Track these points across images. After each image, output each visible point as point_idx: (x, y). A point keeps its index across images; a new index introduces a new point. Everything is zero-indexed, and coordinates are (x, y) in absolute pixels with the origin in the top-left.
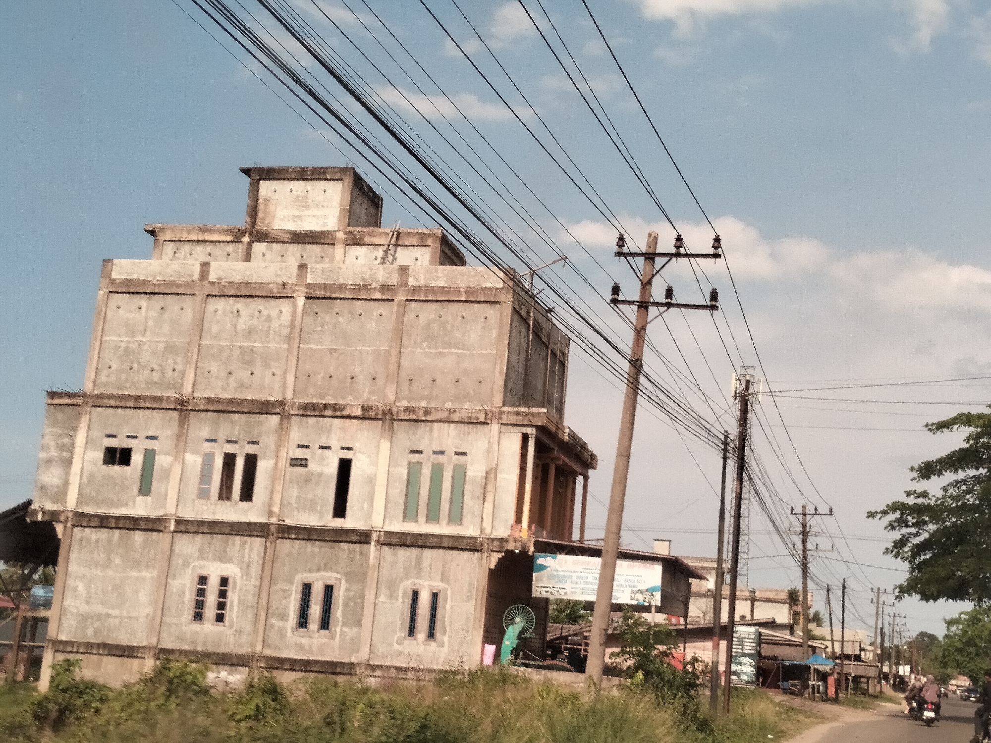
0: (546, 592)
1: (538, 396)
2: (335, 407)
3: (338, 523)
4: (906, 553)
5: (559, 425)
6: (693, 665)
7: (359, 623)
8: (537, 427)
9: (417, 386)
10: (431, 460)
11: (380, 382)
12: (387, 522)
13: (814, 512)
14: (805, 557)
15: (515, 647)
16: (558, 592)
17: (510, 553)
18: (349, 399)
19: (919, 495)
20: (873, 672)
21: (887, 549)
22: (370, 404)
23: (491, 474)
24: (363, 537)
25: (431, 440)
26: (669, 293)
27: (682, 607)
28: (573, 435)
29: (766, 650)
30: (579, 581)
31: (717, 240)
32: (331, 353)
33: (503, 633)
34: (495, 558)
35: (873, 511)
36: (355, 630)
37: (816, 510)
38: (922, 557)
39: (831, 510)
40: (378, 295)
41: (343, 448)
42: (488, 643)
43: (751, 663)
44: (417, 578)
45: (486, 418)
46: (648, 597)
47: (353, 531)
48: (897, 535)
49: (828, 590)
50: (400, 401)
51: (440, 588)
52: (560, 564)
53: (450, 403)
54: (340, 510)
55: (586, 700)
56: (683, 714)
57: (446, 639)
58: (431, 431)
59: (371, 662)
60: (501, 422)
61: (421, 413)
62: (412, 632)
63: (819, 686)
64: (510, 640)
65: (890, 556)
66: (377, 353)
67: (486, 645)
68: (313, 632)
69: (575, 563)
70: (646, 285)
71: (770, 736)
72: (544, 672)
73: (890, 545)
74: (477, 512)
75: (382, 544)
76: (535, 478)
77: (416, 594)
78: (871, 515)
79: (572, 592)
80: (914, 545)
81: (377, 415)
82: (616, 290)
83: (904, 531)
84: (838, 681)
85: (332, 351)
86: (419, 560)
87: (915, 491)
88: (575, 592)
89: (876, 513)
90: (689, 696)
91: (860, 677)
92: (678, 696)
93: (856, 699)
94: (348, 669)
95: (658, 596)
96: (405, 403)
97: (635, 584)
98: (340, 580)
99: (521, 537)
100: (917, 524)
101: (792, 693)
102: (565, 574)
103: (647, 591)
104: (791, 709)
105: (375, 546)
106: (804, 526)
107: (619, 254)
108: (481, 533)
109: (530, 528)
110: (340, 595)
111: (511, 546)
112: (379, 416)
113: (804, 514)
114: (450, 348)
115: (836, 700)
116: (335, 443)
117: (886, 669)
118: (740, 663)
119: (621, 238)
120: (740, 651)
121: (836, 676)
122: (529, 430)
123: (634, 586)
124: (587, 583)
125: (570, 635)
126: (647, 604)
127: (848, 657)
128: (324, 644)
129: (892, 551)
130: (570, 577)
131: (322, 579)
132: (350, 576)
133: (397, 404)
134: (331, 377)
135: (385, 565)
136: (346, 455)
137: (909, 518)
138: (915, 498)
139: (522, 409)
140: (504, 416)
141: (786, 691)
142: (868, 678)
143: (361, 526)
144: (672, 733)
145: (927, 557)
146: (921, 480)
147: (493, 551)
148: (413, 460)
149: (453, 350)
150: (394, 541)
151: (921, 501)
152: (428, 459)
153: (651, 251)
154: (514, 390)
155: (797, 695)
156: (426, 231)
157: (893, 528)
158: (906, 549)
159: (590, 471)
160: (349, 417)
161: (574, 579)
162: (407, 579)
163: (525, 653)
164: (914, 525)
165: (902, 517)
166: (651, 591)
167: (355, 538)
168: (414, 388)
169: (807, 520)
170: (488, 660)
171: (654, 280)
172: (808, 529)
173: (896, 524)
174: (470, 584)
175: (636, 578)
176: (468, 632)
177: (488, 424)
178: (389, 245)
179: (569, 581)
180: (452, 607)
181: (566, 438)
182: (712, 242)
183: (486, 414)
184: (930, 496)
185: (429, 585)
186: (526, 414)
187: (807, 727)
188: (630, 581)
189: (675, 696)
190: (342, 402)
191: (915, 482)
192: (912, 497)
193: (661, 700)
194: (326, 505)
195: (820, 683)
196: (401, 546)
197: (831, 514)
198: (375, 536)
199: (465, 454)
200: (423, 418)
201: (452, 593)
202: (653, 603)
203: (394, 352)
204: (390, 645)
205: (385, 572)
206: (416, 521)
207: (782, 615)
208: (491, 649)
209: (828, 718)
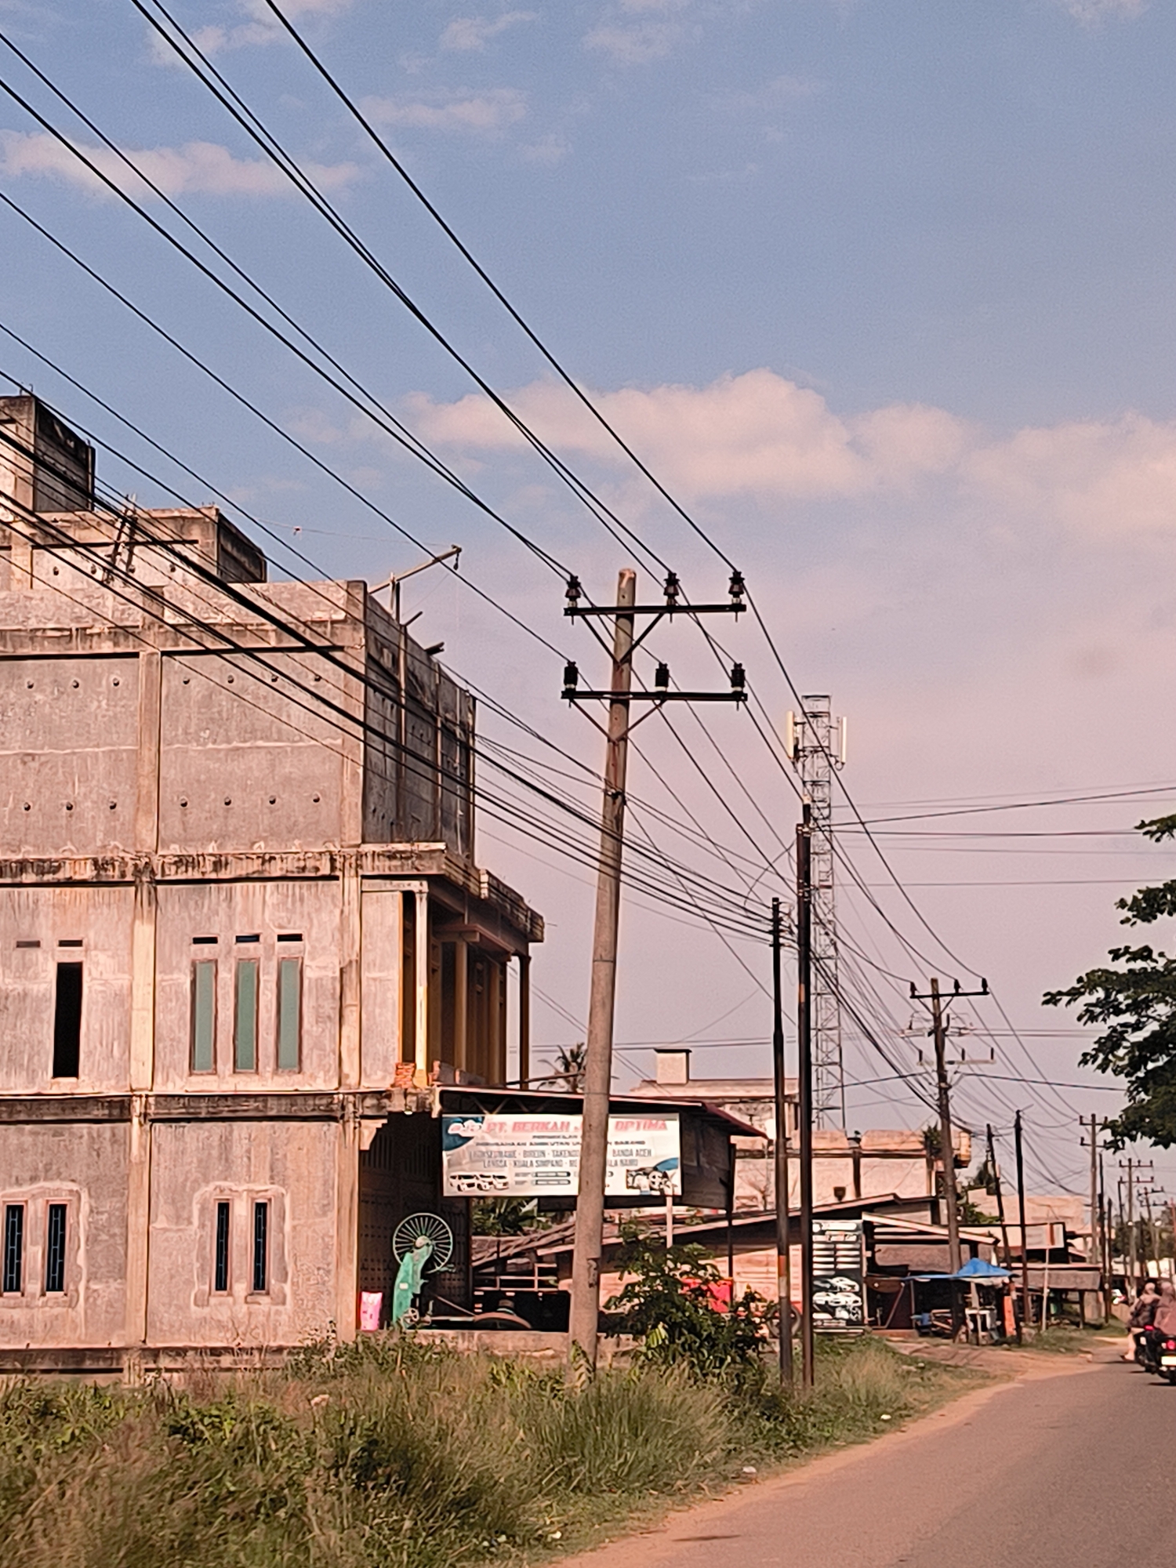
0: (470, 1185)
1: (425, 814)
2: (41, 867)
3: (65, 1086)
4: (1122, 1059)
5: (470, 870)
6: (747, 1308)
7: (122, 1273)
8: (430, 878)
9: (194, 814)
10: (234, 954)
11: (125, 811)
12: (159, 1079)
13: (954, 991)
14: (942, 1077)
15: (418, 1292)
16: (491, 1183)
17: (395, 1117)
18: (68, 850)
19: (1135, 957)
20: (1089, 1280)
21: (1085, 1055)
22: (109, 855)
23: (348, 973)
24: (117, 1109)
25: (230, 918)
26: (662, 675)
27: (722, 1190)
28: (496, 885)
29: (886, 1256)
30: (529, 1159)
31: (737, 579)
32: (25, 763)
33: (394, 1268)
34: (370, 1129)
35: (1054, 991)
36: (114, 1285)
37: (957, 985)
38: (1151, 1066)
39: (984, 984)
40: (107, 647)
41: (63, 944)
42: (366, 1290)
43: (853, 1287)
44: (226, 1179)
45: (333, 868)
46: (657, 1180)
47: (96, 1100)
48: (1101, 1029)
49: (990, 1136)
50: (166, 846)
51: (269, 1194)
52: (490, 1130)
53: (262, 844)
54: (66, 1062)
55: (577, 1380)
56: (738, 1390)
57: (287, 1288)
58: (230, 898)
59: (150, 1345)
60: (360, 872)
61: (209, 867)
62: (221, 1282)
63: (984, 1317)
64: (408, 1281)
65: (1090, 1067)
66: (114, 756)
67: (365, 1295)
68: (33, 1296)
69: (516, 1126)
70: (622, 664)
71: (885, 1417)
72: (477, 1333)
73: (1090, 1047)
74: (329, 1044)
75: (154, 1121)
76: (431, 971)
77: (224, 1209)
78: (1052, 999)
79: (517, 1183)
80: (1133, 1044)
81: (123, 875)
82: (571, 674)
83: (1114, 1020)
84: (1020, 1304)
85: (26, 758)
86: (226, 1143)
87: (1127, 948)
88: (523, 1182)
89: (1060, 993)
90: (745, 1360)
91: (1066, 1291)
92: (726, 1363)
93: (1060, 1333)
94: (107, 1359)
95: (676, 1177)
96: (175, 849)
97: (634, 1157)
98: (78, 1193)
99: (415, 1087)
100: (1136, 1007)
101: (940, 1334)
102: (503, 1149)
103: (655, 1169)
104: (931, 1365)
105: (141, 1125)
106: (937, 1019)
107: (572, 611)
108: (340, 1084)
109: (430, 1068)
110: (79, 1224)
111: (397, 1105)
112: (129, 878)
113: (936, 996)
114: (256, 739)
115: (1018, 1341)
116: (48, 936)
117: (1119, 1269)
118: (834, 1289)
119: (574, 584)
120: (832, 1266)
121: (1014, 1295)
122: (414, 886)
123: (632, 1162)
124: (545, 1163)
125: (509, 1257)
126: (657, 1193)
127: (1038, 1255)
128: (57, 1317)
129: (1095, 1057)
130: (512, 1154)
131: (43, 1193)
132: (95, 1186)
133: (160, 852)
134: (28, 809)
135: (162, 1160)
136: (71, 955)
137: (1121, 997)
138: (1128, 961)
139: (401, 847)
140: (367, 862)
141: (924, 1331)
142: (1082, 1292)
143: (110, 1088)
144: (722, 1423)
145: (1160, 1063)
146: (1139, 921)
147: (364, 1117)
148: (200, 957)
149: (260, 743)
150: (175, 1113)
151: (1138, 965)
152: (229, 952)
153: (625, 603)
154: (379, 809)
155: (947, 1337)
156: (188, 513)
157: (1093, 1018)
158: (1121, 1052)
159: (531, 945)
160: (70, 883)
161: (520, 1157)
162: (207, 1182)
163: (437, 1303)
164: (1129, 1008)
165: (1108, 996)
166: (662, 1168)
167: (98, 1113)
168: (191, 819)
169: (943, 1005)
170: (370, 1323)
171: (634, 653)
172: (944, 1024)
173: (1098, 1010)
174: (325, 1182)
175: (635, 1147)
176: (328, 1272)
177: (337, 878)
178: (117, 545)
179: (509, 1161)
180: (294, 1228)
181: (485, 892)
182: (729, 584)
183: (333, 860)
184: (1155, 956)
185: (249, 1191)
186: (403, 856)
187: (955, 1395)
188: (623, 1153)
189: (722, 1361)
190: (53, 856)
191: (1127, 925)
192: (1123, 959)
193: (698, 1371)
194: (38, 1053)
195: (986, 1312)
196: (189, 1120)
197: (985, 993)
198: (137, 1106)
199: (298, 938)
200: (213, 876)
201: (292, 1201)
202: (668, 1191)
203: (148, 754)
204: (183, 1308)
205: (161, 1174)
206: (215, 1072)
207: (915, 1181)
208: (372, 1300)
209: (995, 1377)
